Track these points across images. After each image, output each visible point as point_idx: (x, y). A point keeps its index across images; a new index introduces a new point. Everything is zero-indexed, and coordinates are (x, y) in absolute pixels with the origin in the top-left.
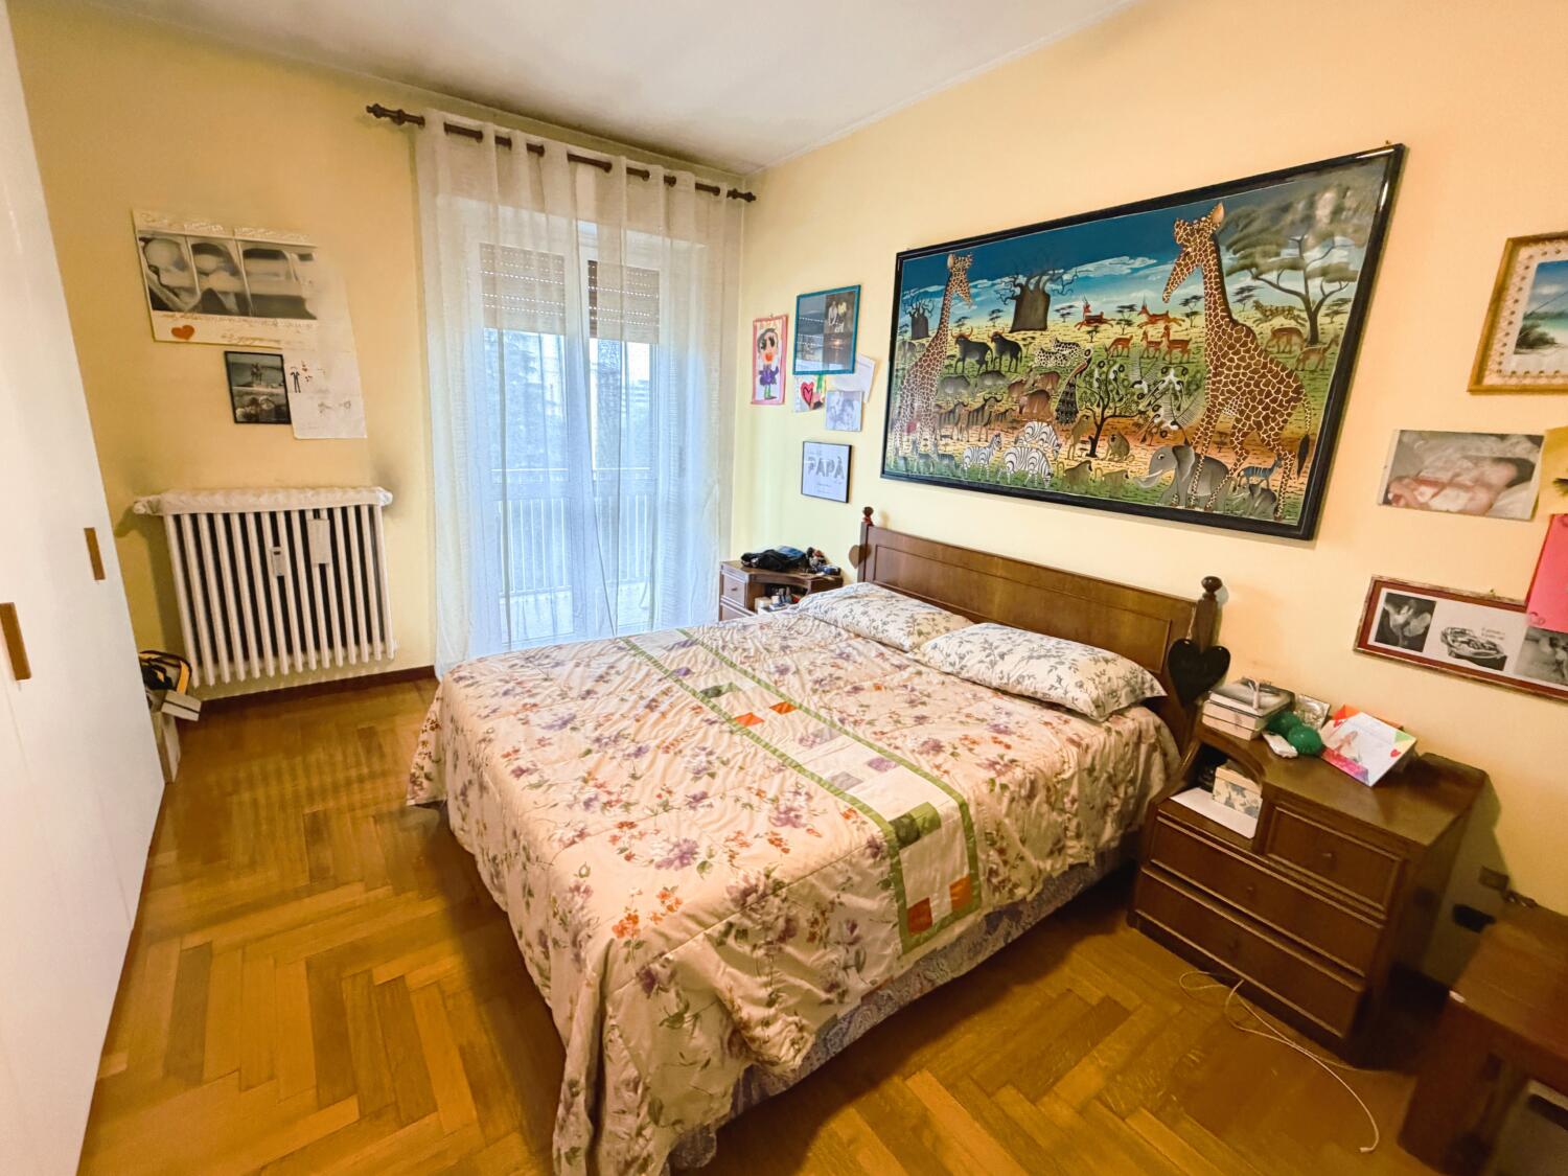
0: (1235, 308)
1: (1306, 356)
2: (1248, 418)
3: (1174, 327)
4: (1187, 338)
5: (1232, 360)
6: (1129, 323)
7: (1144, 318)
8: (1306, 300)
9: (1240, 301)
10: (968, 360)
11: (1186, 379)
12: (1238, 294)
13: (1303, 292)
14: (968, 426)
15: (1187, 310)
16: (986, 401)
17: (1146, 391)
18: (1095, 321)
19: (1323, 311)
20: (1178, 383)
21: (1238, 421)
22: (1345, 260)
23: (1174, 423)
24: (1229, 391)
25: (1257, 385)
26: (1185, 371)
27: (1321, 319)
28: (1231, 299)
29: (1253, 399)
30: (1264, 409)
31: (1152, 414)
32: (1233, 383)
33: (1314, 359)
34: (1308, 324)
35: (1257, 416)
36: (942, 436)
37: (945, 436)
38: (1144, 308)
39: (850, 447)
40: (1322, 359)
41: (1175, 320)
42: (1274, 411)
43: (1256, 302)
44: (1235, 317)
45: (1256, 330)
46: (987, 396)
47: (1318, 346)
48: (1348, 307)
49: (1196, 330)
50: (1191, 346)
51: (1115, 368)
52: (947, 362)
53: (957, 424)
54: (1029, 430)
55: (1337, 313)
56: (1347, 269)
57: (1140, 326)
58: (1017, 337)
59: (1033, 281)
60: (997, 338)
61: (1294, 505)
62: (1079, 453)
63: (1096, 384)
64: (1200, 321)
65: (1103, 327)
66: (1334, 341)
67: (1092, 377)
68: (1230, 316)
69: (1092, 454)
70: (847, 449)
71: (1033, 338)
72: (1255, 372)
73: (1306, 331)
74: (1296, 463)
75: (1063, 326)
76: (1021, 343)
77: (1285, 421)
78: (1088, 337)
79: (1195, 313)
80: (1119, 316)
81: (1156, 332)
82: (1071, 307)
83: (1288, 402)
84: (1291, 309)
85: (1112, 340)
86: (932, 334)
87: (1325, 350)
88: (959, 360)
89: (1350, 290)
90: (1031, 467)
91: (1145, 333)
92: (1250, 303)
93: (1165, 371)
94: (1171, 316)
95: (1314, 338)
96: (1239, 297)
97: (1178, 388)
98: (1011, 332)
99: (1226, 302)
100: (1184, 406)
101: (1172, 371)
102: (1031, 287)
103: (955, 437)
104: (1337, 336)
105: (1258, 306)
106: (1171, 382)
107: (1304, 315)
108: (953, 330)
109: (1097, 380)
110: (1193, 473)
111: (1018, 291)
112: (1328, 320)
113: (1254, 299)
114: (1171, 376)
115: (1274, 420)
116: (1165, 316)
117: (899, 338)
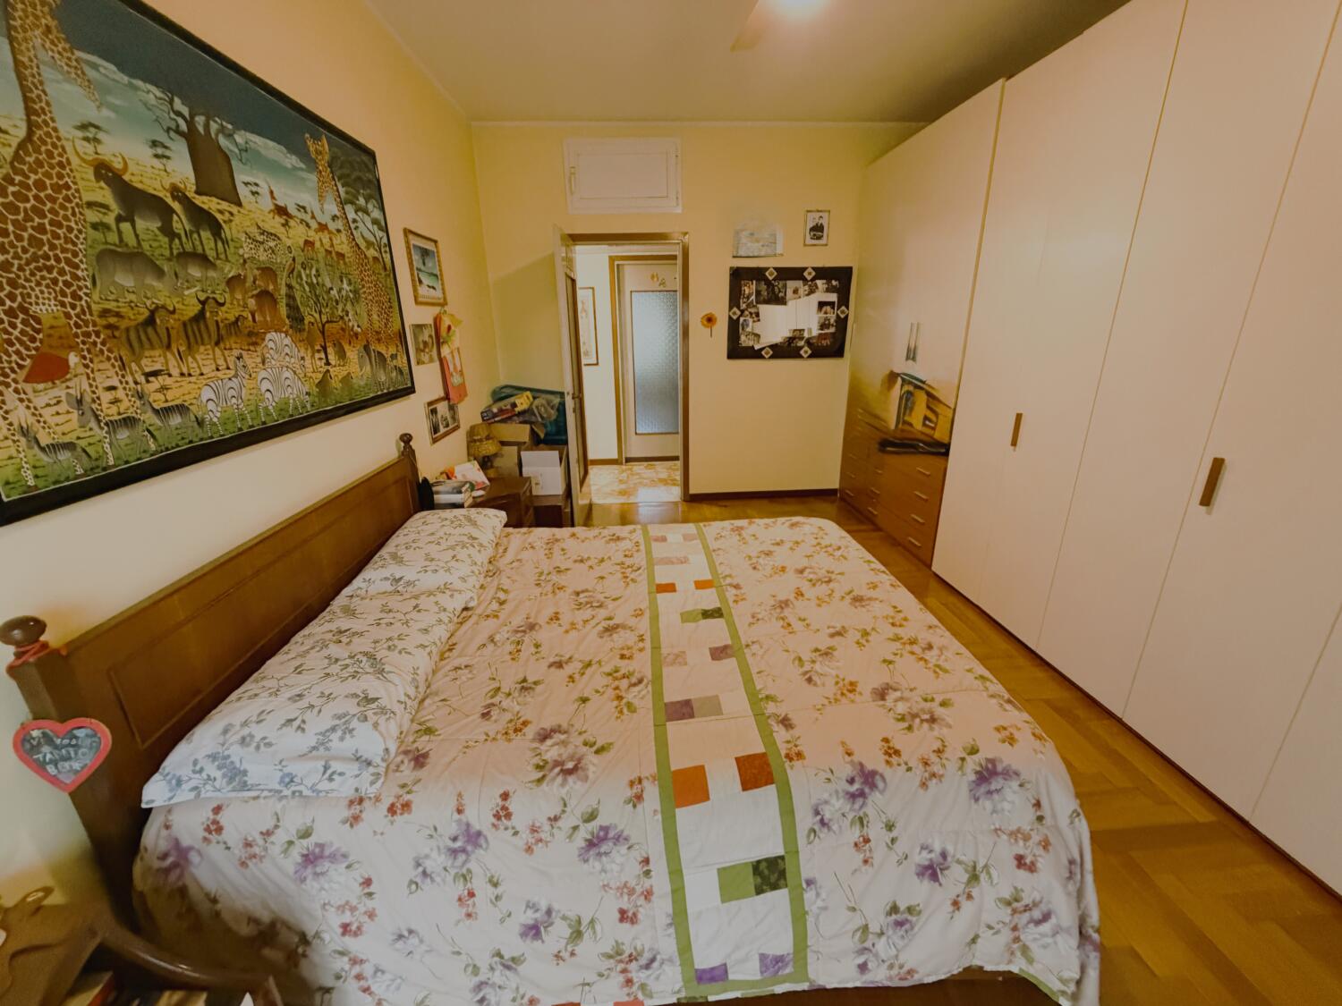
3: (334, 240)
4: (343, 252)
5: (365, 276)
6: (308, 225)
7: (315, 224)
8: (376, 239)
10: (141, 224)
11: (352, 288)
13: (374, 233)
14: (189, 347)
15: (336, 226)
16: (203, 303)
17: (337, 297)
18: (283, 213)
19: (382, 249)
20: (350, 291)
21: (379, 322)
23: (358, 326)
24: (371, 300)
25: (378, 296)
26: (350, 281)
29: (379, 307)
30: (384, 313)
31: (346, 319)
32: (370, 293)
34: (381, 256)
35: (384, 319)
36: (148, 375)
37: (155, 374)
38: (312, 213)
43: (361, 233)
44: (357, 242)
46: (203, 297)
53: (169, 347)
55: (386, 252)
57: (315, 231)
59: (199, 120)
60: (180, 195)
61: (407, 374)
62: (318, 362)
63: (307, 288)
65: (291, 222)
66: (390, 270)
67: (301, 279)
68: (355, 240)
69: (328, 363)
71: (230, 213)
72: (375, 286)
73: (381, 260)
74: (401, 347)
75: (257, 207)
76: (218, 216)
77: (392, 321)
78: (284, 230)
81: (325, 240)
82: (256, 184)
83: (389, 308)
84: (373, 244)
85: (302, 240)
88: (119, 219)
90: (290, 390)
91: (321, 240)
94: (329, 228)
95: (385, 266)
97: (351, 295)
98: (197, 192)
99: (350, 228)
100: (358, 311)
102: (200, 129)
103: (175, 372)
105: (363, 236)
106: (347, 291)
107: (378, 249)
108: (77, 144)
109: (306, 282)
110: (376, 365)
111: (183, 124)
112: (385, 255)
114: (346, 285)
116: (327, 227)
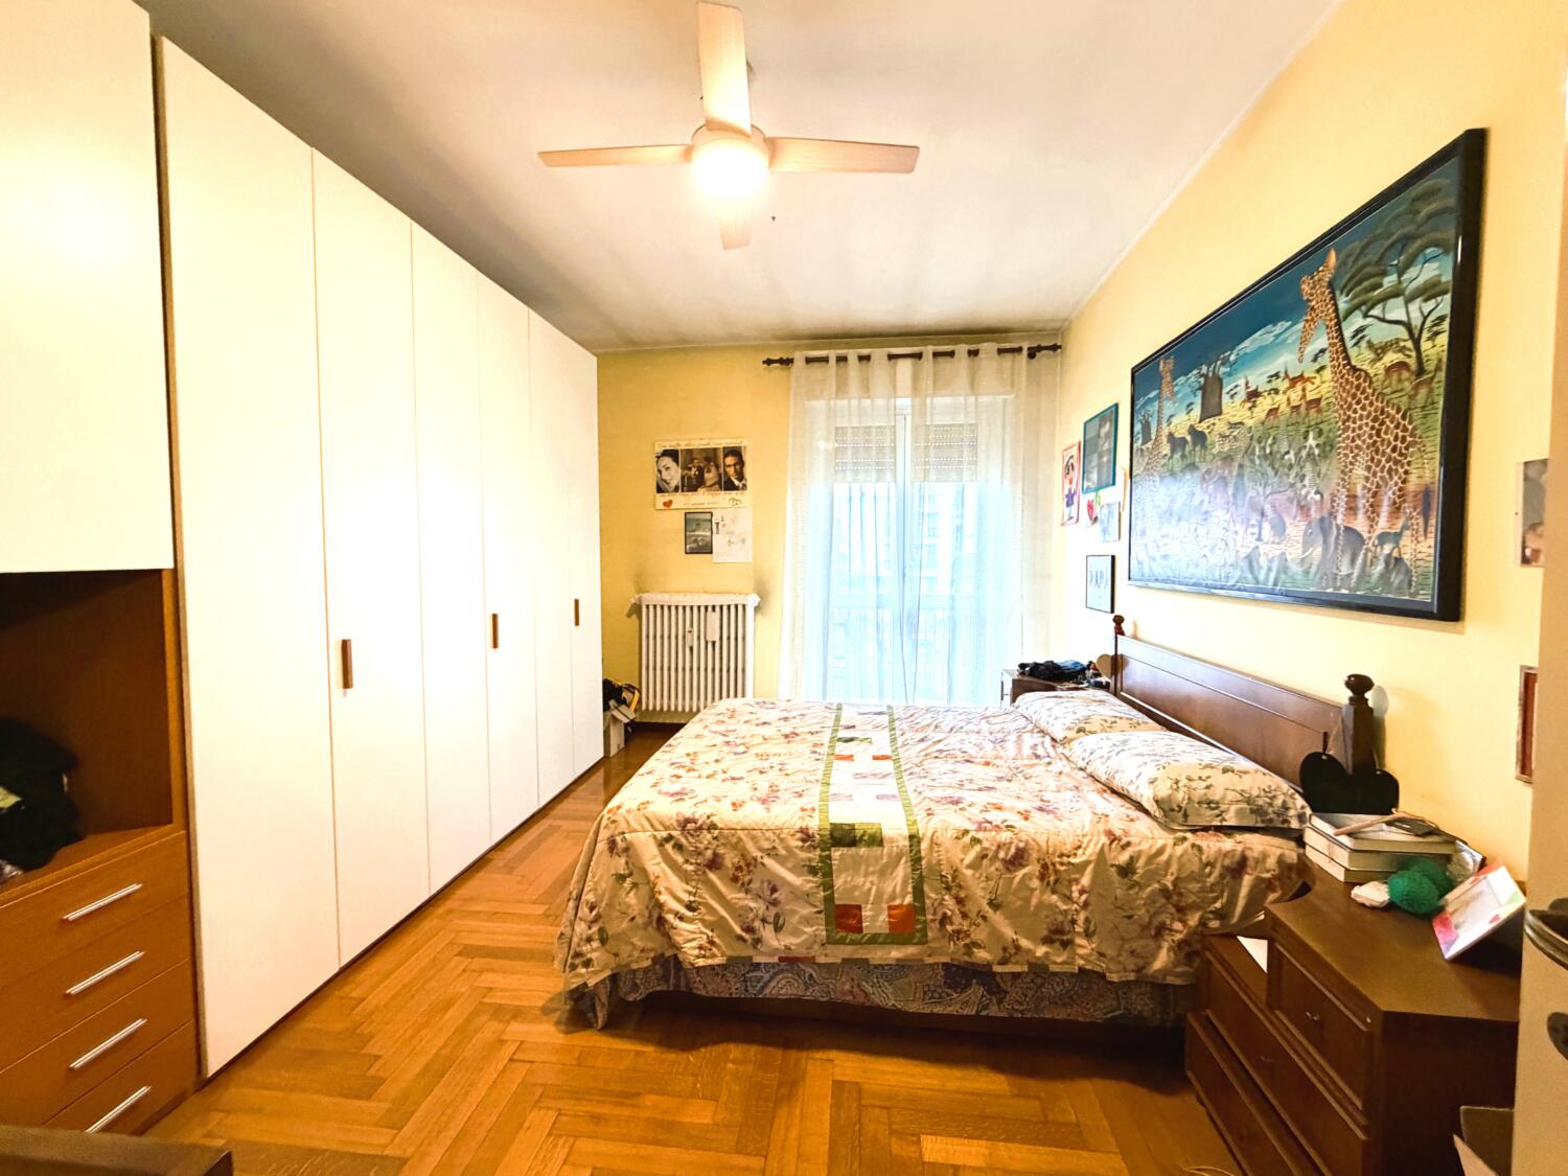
0: (1353, 352)
1: (1416, 388)
2: (1375, 475)
3: (1309, 386)
4: (1318, 396)
5: (1355, 411)
6: (1276, 391)
7: (1286, 384)
8: (1408, 326)
9: (1355, 344)
10: (1175, 456)
11: (1322, 440)
12: (1354, 337)
13: (1404, 318)
15: (1317, 366)
17: (1293, 461)
18: (1253, 395)
19: (1425, 335)
20: (1318, 446)
21: (1367, 479)
22: (1436, 273)
23: (1317, 492)
24: (1357, 447)
25: (1378, 435)
26: (1320, 433)
27: (1425, 345)
28: (1349, 343)
29: (1377, 452)
30: (1388, 461)
31: (1299, 485)
32: (1359, 436)
33: (1423, 391)
34: (1414, 354)
35: (1382, 471)
36: (1162, 536)
37: (1164, 536)
38: (1286, 373)
39: (1113, 558)
40: (1431, 391)
41: (1309, 379)
42: (1396, 462)
43: (1369, 342)
44: (1353, 363)
45: (1371, 372)
47: (1426, 377)
48: (1446, 325)
49: (1324, 386)
50: (1323, 404)
51: (1270, 441)
52: (1163, 461)
54: (1216, 520)
55: (1437, 333)
56: (1439, 282)
57: (1284, 393)
58: (1202, 427)
59: (1211, 369)
60: (1192, 430)
61: (1425, 576)
62: (1249, 536)
63: (1257, 462)
64: (1327, 374)
65: (1260, 399)
66: (1438, 368)
67: (1253, 453)
68: (1349, 363)
69: (1259, 539)
70: (1110, 559)
71: (1214, 424)
72: (1375, 420)
73: (1412, 362)
74: (1421, 521)
75: (1233, 408)
76: (1206, 431)
77: (1406, 472)
78: (1249, 413)
79: (1323, 368)
80: (1269, 387)
81: (1295, 395)
82: (1236, 386)
83: (1407, 448)
84: (1397, 341)
85: (1266, 412)
86: (1153, 437)
87: (1432, 378)
88: (1170, 458)
89: (1445, 305)
91: (1288, 399)
92: (1363, 344)
93: (1306, 438)
94: (1306, 375)
95: (1421, 371)
96: (1354, 341)
97: (1317, 452)
98: (1200, 422)
99: (1345, 350)
100: (1323, 471)
101: (1311, 435)
102: (1211, 374)
103: (1170, 536)
104: (1440, 360)
105: (1370, 345)
106: (1311, 448)
107: (1409, 344)
108: (1165, 431)
109: (1259, 457)
110: (1336, 548)
111: (1202, 380)
112: (1430, 344)
113: (1367, 339)
114: (1311, 442)
115: (1397, 471)
116: (1301, 377)
117: (1135, 445)
